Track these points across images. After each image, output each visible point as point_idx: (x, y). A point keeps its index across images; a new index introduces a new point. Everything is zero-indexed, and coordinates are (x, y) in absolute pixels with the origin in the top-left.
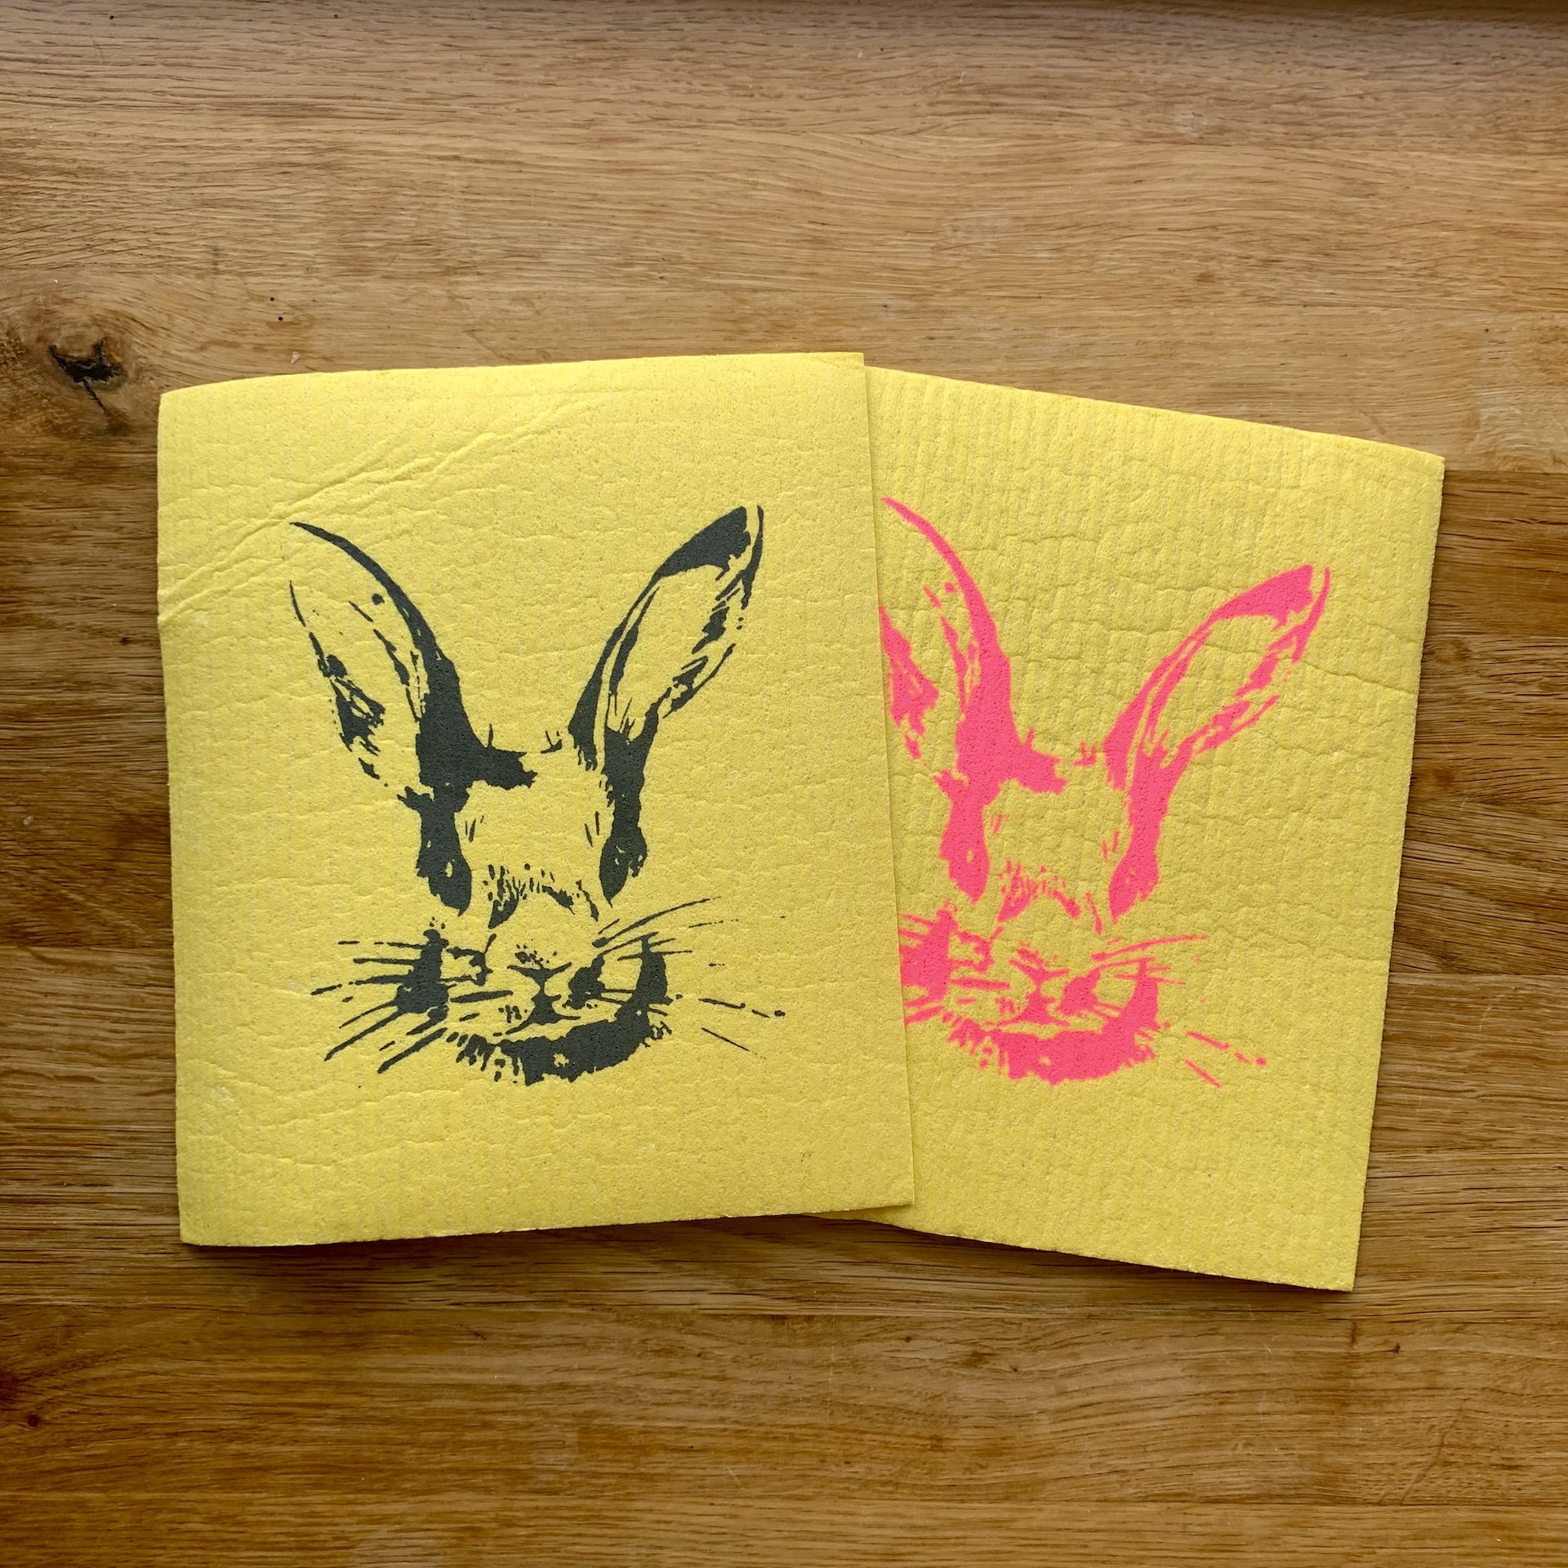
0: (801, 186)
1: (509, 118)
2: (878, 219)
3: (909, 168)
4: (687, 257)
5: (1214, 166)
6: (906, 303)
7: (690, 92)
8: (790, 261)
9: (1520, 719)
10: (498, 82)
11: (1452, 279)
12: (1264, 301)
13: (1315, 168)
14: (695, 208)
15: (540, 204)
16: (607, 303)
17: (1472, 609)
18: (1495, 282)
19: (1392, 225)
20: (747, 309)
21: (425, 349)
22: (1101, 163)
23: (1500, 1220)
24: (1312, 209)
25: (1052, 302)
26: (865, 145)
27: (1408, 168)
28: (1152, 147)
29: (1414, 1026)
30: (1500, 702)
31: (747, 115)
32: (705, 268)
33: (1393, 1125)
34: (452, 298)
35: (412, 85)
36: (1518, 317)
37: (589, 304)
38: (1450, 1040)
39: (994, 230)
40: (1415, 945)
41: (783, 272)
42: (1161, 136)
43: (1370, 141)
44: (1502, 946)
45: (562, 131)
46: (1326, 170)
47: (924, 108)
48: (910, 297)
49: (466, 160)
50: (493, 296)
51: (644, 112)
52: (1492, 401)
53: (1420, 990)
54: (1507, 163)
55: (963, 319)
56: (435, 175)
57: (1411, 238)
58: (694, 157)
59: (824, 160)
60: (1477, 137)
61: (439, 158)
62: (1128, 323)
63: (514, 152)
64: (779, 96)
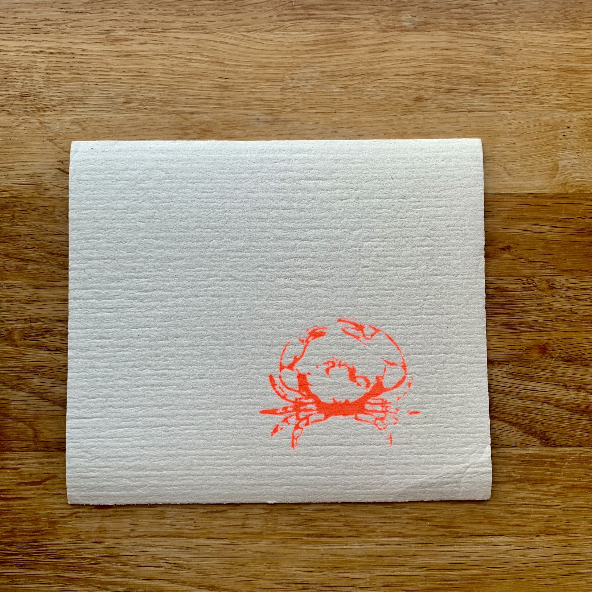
0: (213, 60)
1: (68, 31)
2: (254, 75)
3: (268, 48)
4: (158, 98)
5: (422, 42)
6: (268, 117)
7: (157, 14)
8: (209, 97)
9: (581, 318)
10: (62, 12)
11: (543, 96)
12: (448, 110)
13: (472, 41)
14: (161, 73)
15: (84, 74)
16: (118, 123)
17: (556, 263)
18: (565, 96)
19: (513, 69)
20: (188, 123)
21: (29, 150)
22: (365, 42)
23: (572, 569)
24: (472, 62)
25: (341, 114)
26: (246, 38)
27: (520, 39)
28: (391, 34)
29: (530, 474)
30: (570, 310)
31: (186, 25)
32: (167, 103)
33: (520, 523)
34: (41, 123)
35: (19, 16)
36: (576, 114)
37: (109, 123)
38: (547, 480)
39: (312, 79)
40: (529, 434)
41: (206, 104)
42: (395, 27)
43: (501, 26)
44: (573, 433)
45: (94, 36)
46: (479, 42)
47: (275, 18)
48: (270, 114)
49: (47, 53)
50: (61, 121)
51: (135, 25)
52: (564, 157)
53: (532, 456)
54: (571, 35)
55: (297, 124)
56: (31, 61)
57: (521, 75)
58: (160, 47)
59: (225, 46)
60: (555, 22)
61: (33, 52)
62: (380, 124)
63: (70, 48)
64: (202, 15)
